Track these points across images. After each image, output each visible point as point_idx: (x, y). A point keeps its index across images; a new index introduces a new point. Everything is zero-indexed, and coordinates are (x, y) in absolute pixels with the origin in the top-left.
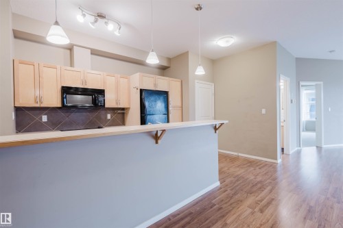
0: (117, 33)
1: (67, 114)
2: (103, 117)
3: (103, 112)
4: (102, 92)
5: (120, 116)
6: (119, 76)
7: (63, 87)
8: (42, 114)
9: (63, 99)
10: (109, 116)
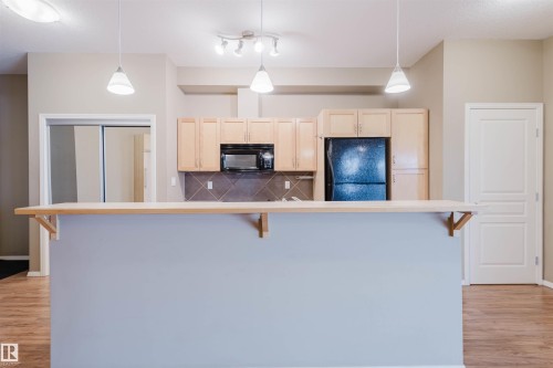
0: (273, 54)
1: (233, 180)
2: (278, 186)
3: (279, 178)
4: (270, 148)
5: (306, 184)
6: (298, 120)
7: (222, 146)
8: (206, 180)
9: (222, 160)
10: (287, 185)
